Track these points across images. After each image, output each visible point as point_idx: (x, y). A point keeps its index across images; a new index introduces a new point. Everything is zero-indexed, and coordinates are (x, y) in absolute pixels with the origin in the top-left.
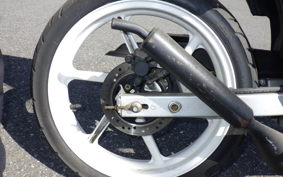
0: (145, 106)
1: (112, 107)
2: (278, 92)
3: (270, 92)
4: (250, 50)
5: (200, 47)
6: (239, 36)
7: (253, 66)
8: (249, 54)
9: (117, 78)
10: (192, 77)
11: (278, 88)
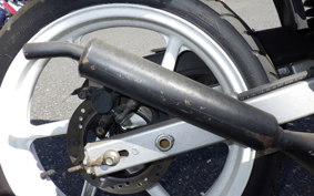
0: (123, 153)
1: (78, 167)
2: (305, 79)
3: (294, 82)
4: (250, 32)
5: (183, 49)
6: (227, 18)
7: (261, 53)
8: (249, 39)
9: (82, 123)
10: (165, 96)
11: (305, 74)
